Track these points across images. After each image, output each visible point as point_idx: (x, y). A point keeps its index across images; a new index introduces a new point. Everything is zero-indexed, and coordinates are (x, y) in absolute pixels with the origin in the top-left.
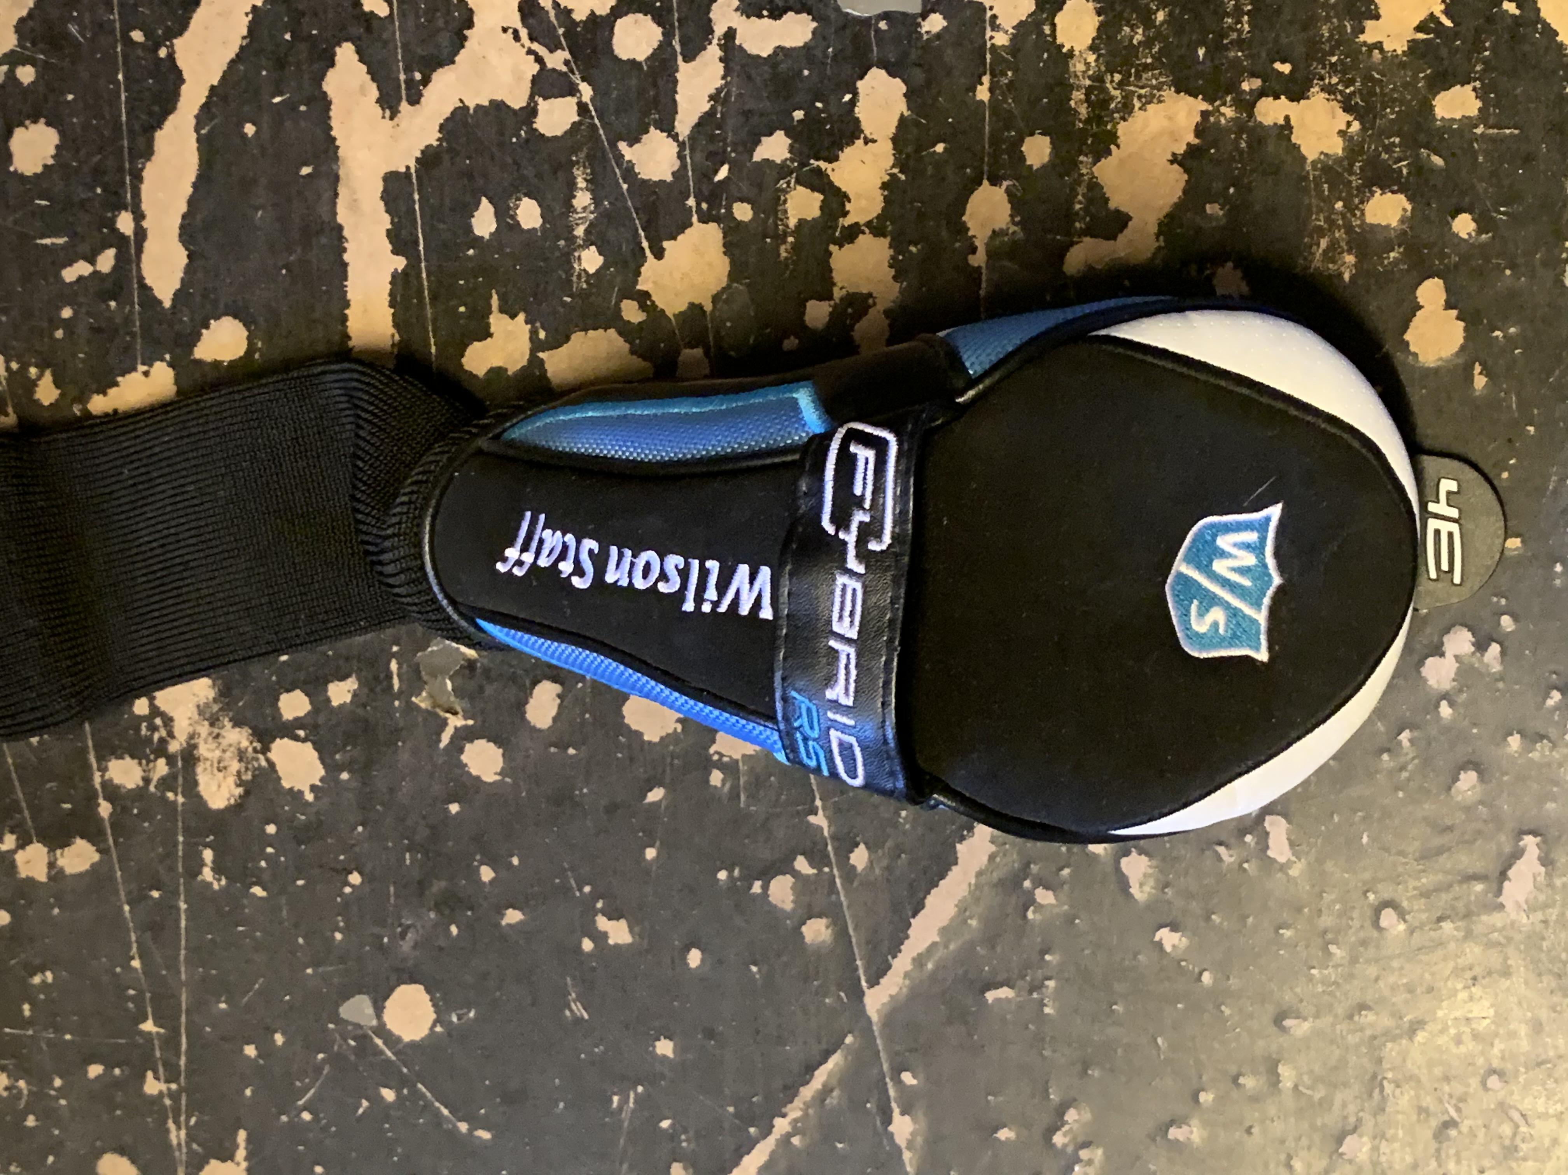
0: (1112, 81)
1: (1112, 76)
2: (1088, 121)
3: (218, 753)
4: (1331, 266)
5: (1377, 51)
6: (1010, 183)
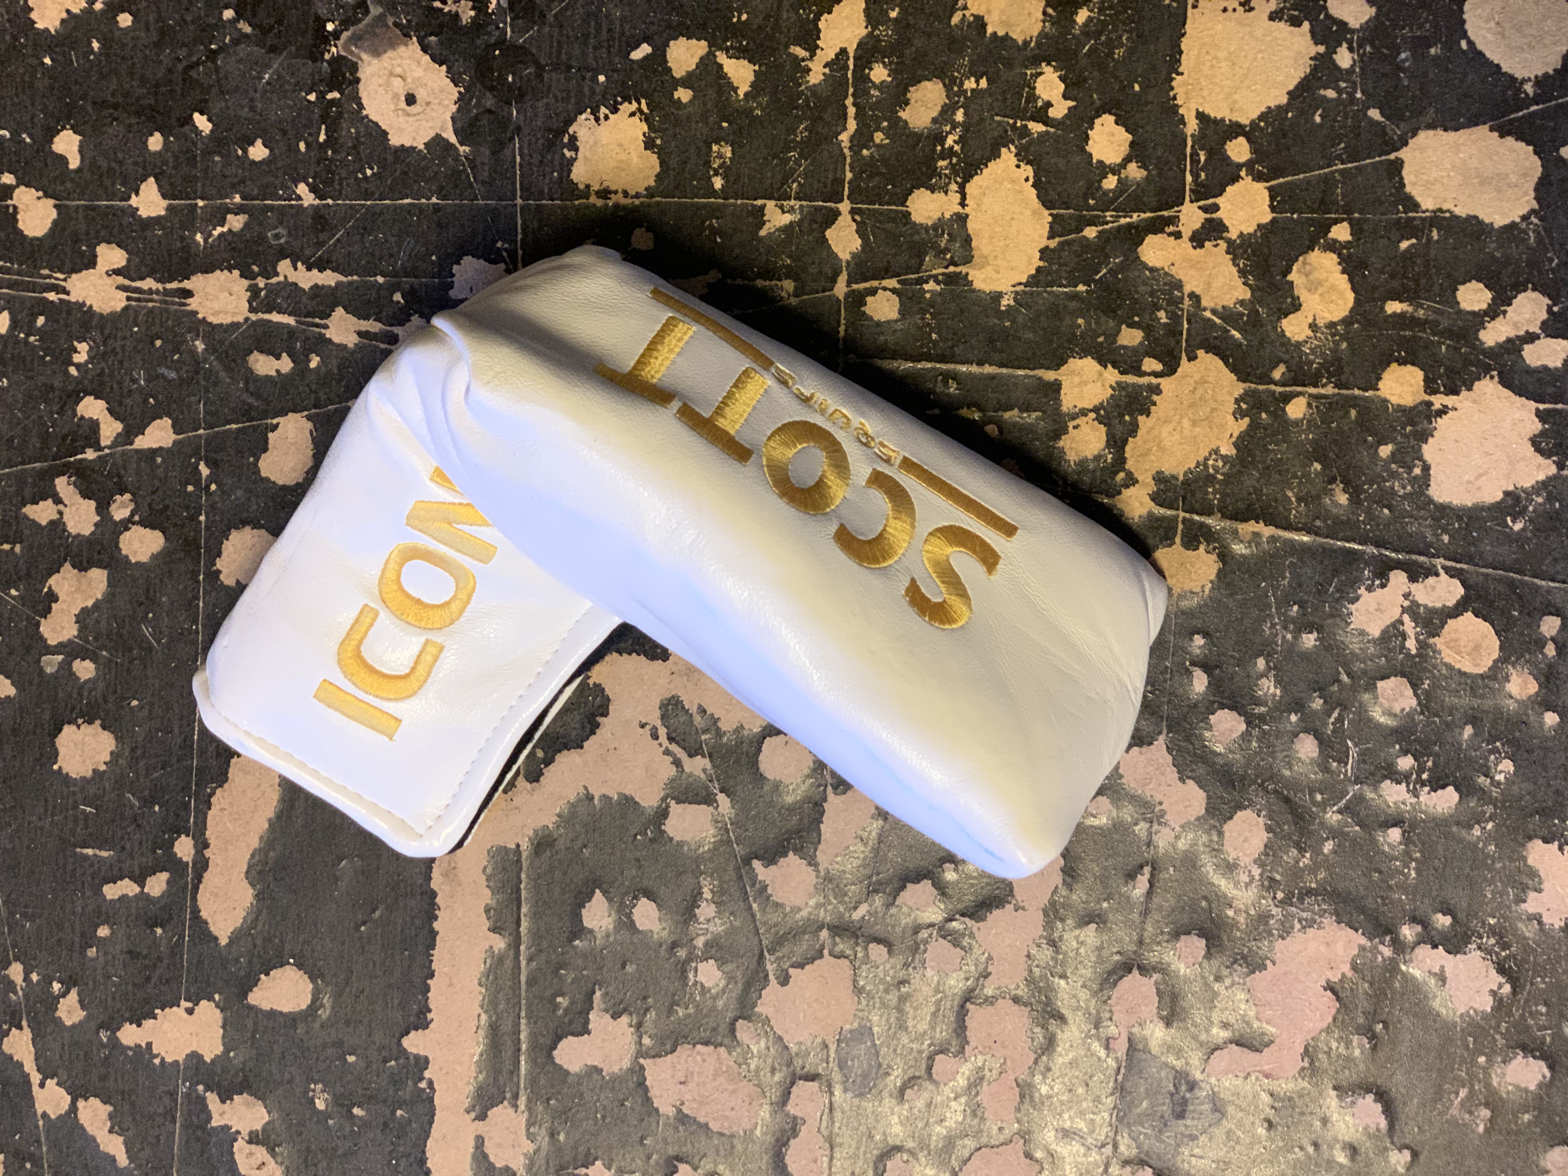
0: (1274, 898)
2: (1246, 932)
4: (1467, 1116)
5: (1535, 922)
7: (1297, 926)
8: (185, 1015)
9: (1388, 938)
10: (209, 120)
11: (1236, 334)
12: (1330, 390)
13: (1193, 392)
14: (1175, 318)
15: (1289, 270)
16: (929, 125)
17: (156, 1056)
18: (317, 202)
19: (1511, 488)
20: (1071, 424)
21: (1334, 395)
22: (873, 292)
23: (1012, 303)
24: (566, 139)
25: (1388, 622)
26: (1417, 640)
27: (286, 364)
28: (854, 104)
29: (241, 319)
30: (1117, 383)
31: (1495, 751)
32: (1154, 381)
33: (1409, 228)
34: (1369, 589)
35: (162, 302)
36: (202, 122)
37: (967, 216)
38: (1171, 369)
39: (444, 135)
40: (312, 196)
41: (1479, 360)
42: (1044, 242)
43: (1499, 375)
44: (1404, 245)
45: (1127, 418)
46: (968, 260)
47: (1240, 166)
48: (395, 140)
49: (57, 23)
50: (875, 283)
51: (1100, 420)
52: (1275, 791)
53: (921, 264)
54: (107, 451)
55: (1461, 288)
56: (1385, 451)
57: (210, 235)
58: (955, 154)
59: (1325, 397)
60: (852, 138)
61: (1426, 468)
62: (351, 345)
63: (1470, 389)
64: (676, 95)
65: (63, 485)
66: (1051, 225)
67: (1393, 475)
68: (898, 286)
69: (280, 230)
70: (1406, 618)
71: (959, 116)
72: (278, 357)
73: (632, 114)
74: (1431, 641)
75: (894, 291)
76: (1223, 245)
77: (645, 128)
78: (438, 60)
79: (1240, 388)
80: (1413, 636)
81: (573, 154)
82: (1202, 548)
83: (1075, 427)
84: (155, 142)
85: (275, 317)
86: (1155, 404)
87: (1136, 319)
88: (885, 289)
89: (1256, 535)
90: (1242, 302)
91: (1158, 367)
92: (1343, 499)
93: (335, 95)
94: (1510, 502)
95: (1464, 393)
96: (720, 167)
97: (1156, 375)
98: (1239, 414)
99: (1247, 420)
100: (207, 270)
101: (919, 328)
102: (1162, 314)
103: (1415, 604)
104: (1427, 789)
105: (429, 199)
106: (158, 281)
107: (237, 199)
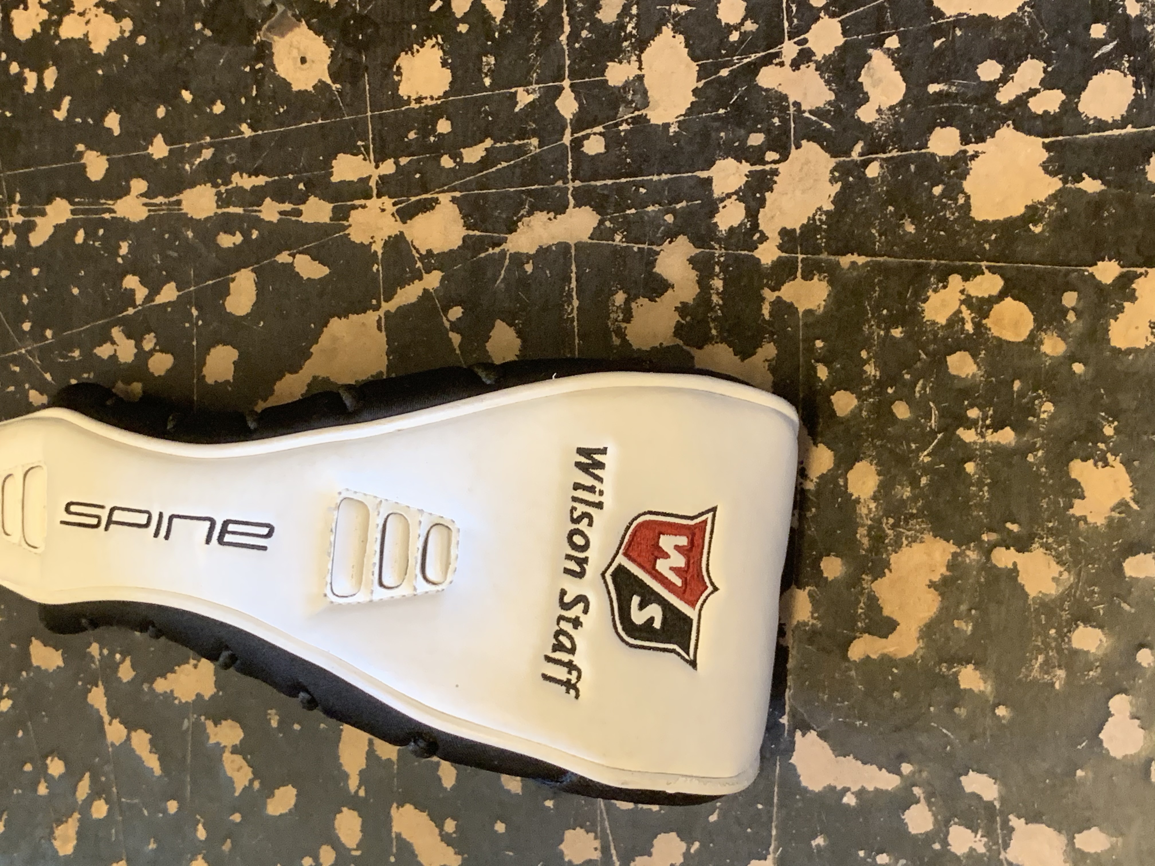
0: (887, 523)
1: (887, 519)
2: (870, 550)
4: (1046, 676)
5: (1082, 522)
6: (812, 588)
7: (905, 542)
8: (193, 669)
9: (972, 545)
10: (191, 93)
11: (828, 126)
12: (895, 153)
13: (801, 170)
14: (785, 122)
15: (859, 75)
16: (615, 20)
17: (176, 698)
18: (253, 134)
19: (1030, 203)
20: (721, 205)
21: (899, 156)
22: (587, 137)
23: (677, 130)
24: (395, 69)
25: (951, 313)
26: (973, 323)
27: (238, 238)
28: (568, 15)
29: (212, 214)
30: (749, 172)
31: (1039, 397)
32: (774, 166)
33: (938, 31)
34: (935, 291)
35: (168, 209)
36: (187, 96)
37: (643, 76)
38: (784, 157)
39: (324, 79)
40: (250, 130)
41: (998, 116)
42: (694, 85)
43: (1013, 124)
44: (937, 44)
45: (758, 195)
46: (646, 105)
47: (819, 10)
48: (295, 88)
49: (105, 49)
50: (589, 131)
51: (740, 199)
52: (881, 446)
53: (617, 113)
54: (140, 308)
55: (980, 66)
56: (937, 190)
57: (194, 164)
58: (634, 36)
59: (892, 158)
60: (568, 38)
61: (968, 198)
62: (275, 221)
63: (993, 136)
64: (459, 29)
65: (116, 332)
66: (699, 71)
67: (945, 207)
68: (603, 130)
69: (233, 155)
70: (964, 308)
71: (634, 10)
72: (234, 235)
73: (433, 46)
74: (984, 322)
75: (600, 134)
76: (813, 66)
77: (441, 53)
78: (318, 33)
79: (832, 162)
80: (970, 321)
81: (399, 78)
82: (816, 278)
83: (724, 207)
84: (161, 112)
85: (232, 210)
86: (775, 182)
87: (759, 126)
88: (595, 134)
89: (853, 263)
90: (829, 103)
91: (775, 156)
92: (911, 228)
93: (260, 65)
94: (1031, 213)
95: (989, 140)
96: (488, 71)
97: (775, 162)
98: (833, 180)
99: (839, 184)
100: (192, 185)
101: (618, 157)
102: (776, 121)
103: (969, 296)
104: (990, 431)
105: (316, 121)
106: (166, 197)
107: (208, 139)
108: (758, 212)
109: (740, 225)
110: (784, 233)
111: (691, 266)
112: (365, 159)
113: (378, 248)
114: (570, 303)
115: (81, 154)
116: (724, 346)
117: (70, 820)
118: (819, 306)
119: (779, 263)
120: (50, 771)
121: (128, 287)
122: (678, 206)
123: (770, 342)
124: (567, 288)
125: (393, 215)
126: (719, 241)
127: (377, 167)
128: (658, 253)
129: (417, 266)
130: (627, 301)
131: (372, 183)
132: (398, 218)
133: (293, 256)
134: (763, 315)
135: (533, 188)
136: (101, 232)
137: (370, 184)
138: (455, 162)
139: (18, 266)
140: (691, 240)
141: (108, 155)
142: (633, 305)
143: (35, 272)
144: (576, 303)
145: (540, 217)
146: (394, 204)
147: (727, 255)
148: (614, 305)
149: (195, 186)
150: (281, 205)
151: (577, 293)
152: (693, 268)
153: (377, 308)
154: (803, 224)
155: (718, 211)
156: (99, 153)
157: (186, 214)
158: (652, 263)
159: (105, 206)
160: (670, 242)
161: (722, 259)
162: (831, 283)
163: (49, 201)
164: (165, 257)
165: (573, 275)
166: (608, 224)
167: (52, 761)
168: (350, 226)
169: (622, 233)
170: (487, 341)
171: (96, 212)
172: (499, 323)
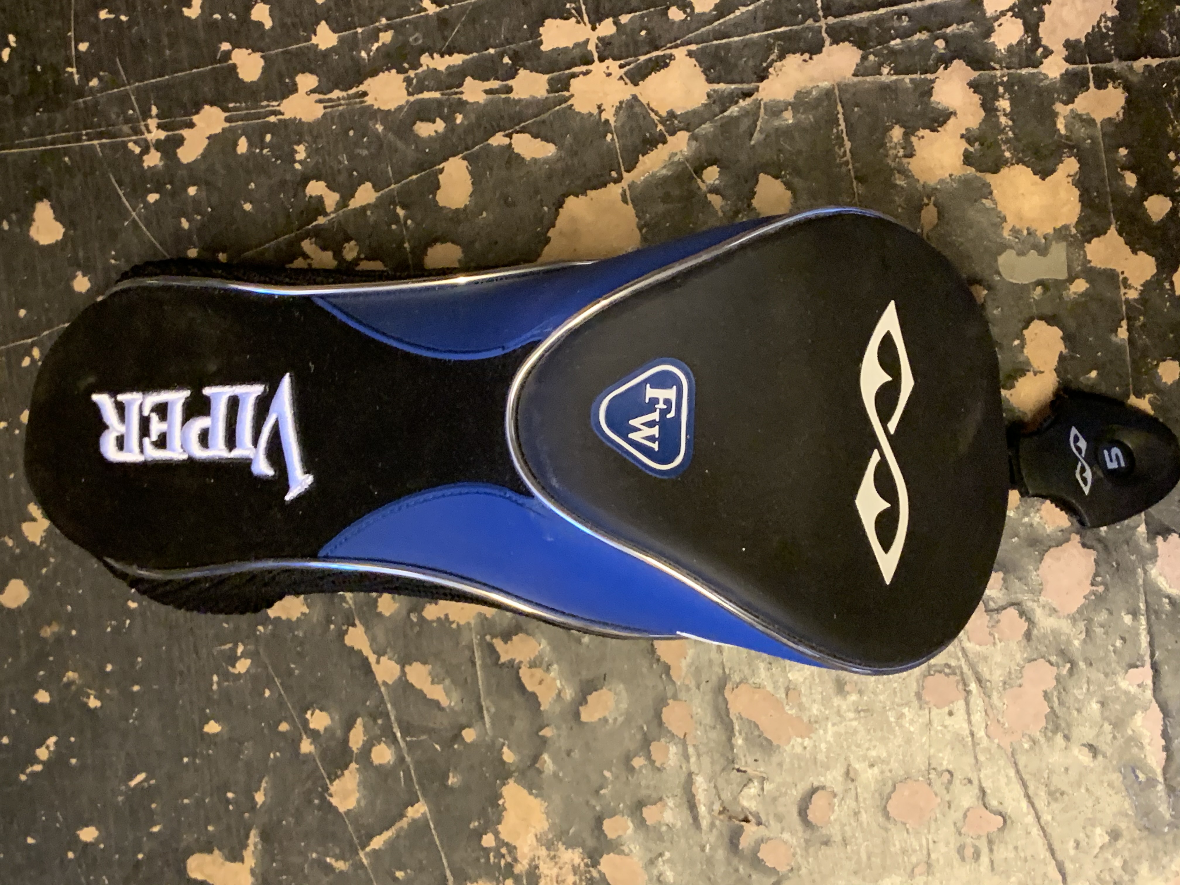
3: (555, 871)
6: (1151, 396)
108: (1038, 26)
109: (1020, 43)
110: (1068, 44)
111: (972, 90)
112: (578, 22)
113: (609, 115)
114: (842, 145)
115: (227, 55)
116: (1020, 167)
117: (346, 772)
118: (1117, 114)
119: (1067, 76)
120: (312, 726)
121: (314, 195)
122: (949, 30)
123: (1070, 157)
124: (835, 131)
125: (621, 78)
126: (999, 62)
127: (594, 29)
128: (933, 81)
129: (658, 129)
130: (907, 135)
131: (591, 47)
132: (627, 81)
133: (510, 136)
134: (1059, 130)
135: (779, 30)
136: (268, 137)
137: (589, 48)
138: (685, 12)
139: (169, 187)
140: (968, 64)
141: (262, 52)
142: (914, 139)
143: (192, 191)
144: (848, 145)
145: (793, 60)
146: (621, 67)
147: (1008, 74)
148: (891, 142)
149: (377, 75)
150: (485, 83)
151: (847, 135)
152: (975, 92)
153: (618, 180)
154: (1088, 33)
155: (994, 31)
156: (250, 51)
157: (373, 105)
158: (929, 93)
159: (268, 109)
160: (946, 68)
161: (1005, 79)
162: (1127, 88)
163: (197, 112)
164: (351, 158)
165: (840, 116)
166: (871, 57)
167: (312, 715)
168: (572, 96)
169: (889, 65)
170: (753, 198)
171: (258, 116)
172: (762, 177)
